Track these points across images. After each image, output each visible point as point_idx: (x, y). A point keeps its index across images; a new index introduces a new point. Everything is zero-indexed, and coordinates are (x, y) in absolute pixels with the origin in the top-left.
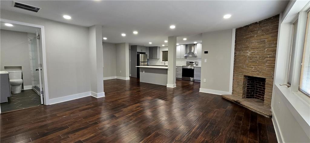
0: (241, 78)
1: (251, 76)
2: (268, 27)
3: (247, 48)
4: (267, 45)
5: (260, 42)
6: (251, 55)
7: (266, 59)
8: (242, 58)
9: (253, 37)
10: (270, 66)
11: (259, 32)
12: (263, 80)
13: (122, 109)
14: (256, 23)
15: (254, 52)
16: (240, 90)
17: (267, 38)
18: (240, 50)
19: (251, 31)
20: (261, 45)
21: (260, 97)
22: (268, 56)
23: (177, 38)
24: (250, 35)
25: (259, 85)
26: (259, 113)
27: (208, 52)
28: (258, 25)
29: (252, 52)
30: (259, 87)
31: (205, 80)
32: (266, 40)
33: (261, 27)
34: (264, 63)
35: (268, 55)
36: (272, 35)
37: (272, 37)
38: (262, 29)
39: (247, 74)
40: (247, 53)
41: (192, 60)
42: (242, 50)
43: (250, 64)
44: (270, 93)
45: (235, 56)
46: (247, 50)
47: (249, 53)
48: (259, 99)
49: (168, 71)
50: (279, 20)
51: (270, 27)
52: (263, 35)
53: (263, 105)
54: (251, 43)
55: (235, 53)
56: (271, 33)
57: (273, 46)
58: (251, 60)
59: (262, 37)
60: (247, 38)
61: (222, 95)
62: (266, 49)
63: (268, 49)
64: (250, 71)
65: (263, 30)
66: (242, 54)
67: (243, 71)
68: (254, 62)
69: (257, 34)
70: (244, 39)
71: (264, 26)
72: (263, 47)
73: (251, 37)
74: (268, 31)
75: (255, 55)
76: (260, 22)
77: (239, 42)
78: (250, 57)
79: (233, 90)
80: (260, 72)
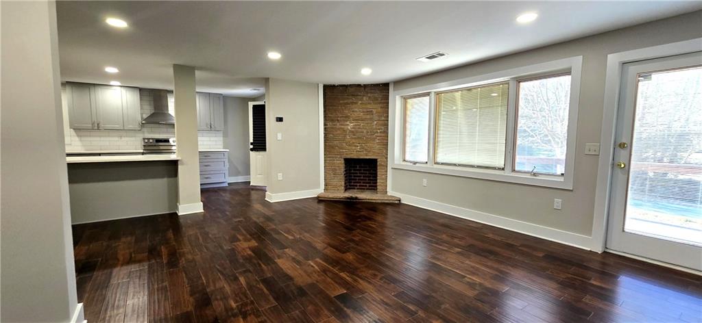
0: (341, 163)
2: (376, 95)
3: (346, 117)
4: (376, 118)
5: (365, 112)
6: (353, 128)
7: (376, 134)
8: (339, 132)
9: (356, 103)
10: (382, 144)
11: (365, 98)
12: (375, 161)
14: (359, 85)
15: (358, 125)
16: (340, 181)
17: (376, 108)
18: (332, 121)
19: (353, 95)
20: (368, 117)
22: (379, 131)
24: (351, 101)
27: (275, 120)
28: (363, 89)
29: (356, 125)
30: (353, 173)
32: (374, 111)
33: (367, 93)
34: (374, 139)
35: (378, 129)
36: (381, 105)
37: (381, 107)
38: (369, 95)
39: (349, 157)
40: (348, 125)
42: (338, 120)
43: (354, 141)
45: (325, 129)
46: (347, 121)
47: (350, 126)
50: (388, 90)
51: (378, 95)
52: (370, 104)
53: (376, 191)
54: (353, 112)
55: (325, 125)
56: (380, 103)
57: (383, 118)
58: (354, 135)
59: (369, 106)
60: (347, 104)
61: (318, 197)
62: (375, 123)
63: (377, 123)
64: (354, 151)
65: (369, 97)
66: (338, 125)
67: (343, 152)
68: (359, 138)
69: (361, 100)
70: (341, 104)
71: (371, 93)
72: (371, 119)
73: (352, 103)
74: (377, 100)
75: (359, 128)
76: (365, 86)
77: (331, 108)
78: (353, 132)
79: (326, 185)
80: (369, 152)
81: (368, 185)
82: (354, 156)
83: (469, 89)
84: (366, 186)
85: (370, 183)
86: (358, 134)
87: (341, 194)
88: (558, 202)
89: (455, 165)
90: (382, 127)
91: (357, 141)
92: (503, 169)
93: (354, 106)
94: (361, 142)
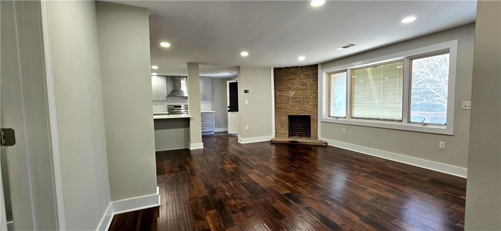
0: (286, 119)
3: (289, 89)
4: (309, 88)
5: (302, 84)
6: (294, 95)
7: (309, 99)
8: (285, 98)
9: (296, 79)
11: (301, 75)
12: (309, 117)
14: (297, 67)
16: (285, 130)
17: (309, 82)
18: (280, 91)
19: (293, 74)
20: (304, 87)
22: (311, 97)
24: (292, 77)
27: (244, 92)
28: (300, 69)
29: (296, 93)
30: (294, 125)
31: (247, 127)
32: (308, 83)
33: (303, 71)
34: (308, 102)
35: (311, 95)
36: (313, 79)
37: (313, 81)
38: (304, 73)
39: (291, 114)
40: (290, 93)
42: (283, 91)
43: (294, 104)
44: (315, 127)
45: (275, 96)
46: (289, 91)
47: (292, 94)
49: (191, 121)
50: (318, 69)
51: (310, 72)
52: (305, 79)
54: (293, 84)
55: (275, 94)
56: (312, 78)
57: (314, 88)
58: (294, 100)
60: (289, 79)
61: (271, 141)
62: (309, 91)
64: (294, 111)
66: (284, 94)
67: (287, 111)
68: (297, 102)
69: (299, 76)
70: (285, 80)
71: (306, 71)
72: (306, 89)
73: (293, 79)
74: (310, 76)
75: (298, 95)
76: (302, 67)
77: (279, 82)
78: (293, 98)
79: (276, 133)
80: (305, 110)
81: (304, 133)
82: (295, 114)
83: (375, 66)
84: (303, 134)
85: (306, 132)
86: (297, 99)
87: (286, 139)
88: (442, 144)
89: (366, 119)
90: (314, 94)
91: (297, 104)
92: (401, 121)
93: (294, 81)
94: (299, 104)
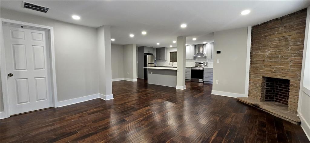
0: (259, 80)
1: (272, 77)
2: (292, 23)
3: (266, 46)
4: (291, 43)
5: (282, 40)
6: (270, 54)
7: (290, 58)
8: (260, 57)
9: (273, 34)
10: (296, 66)
11: (280, 29)
12: (287, 82)
13: (132, 113)
14: (277, 19)
15: (275, 51)
16: (258, 93)
17: (292, 35)
18: (257, 50)
19: (271, 29)
20: (284, 44)
21: (282, 100)
22: (293, 55)
23: (187, 38)
24: (269, 33)
25: (280, 87)
26: (284, 119)
27: (221, 52)
28: (280, 21)
29: (273, 51)
31: (217, 82)
32: (290, 38)
33: (283, 23)
34: (288, 63)
35: (293, 53)
36: (297, 31)
37: (297, 33)
38: (285, 25)
39: (266, 76)
40: (266, 52)
41: (201, 60)
42: (260, 49)
43: (270, 64)
44: (296, 97)
45: (251, 56)
46: (266, 49)
47: (268, 52)
48: (280, 102)
49: (177, 72)
50: (306, 15)
51: (294, 22)
52: (285, 32)
53: (287, 109)
54: (271, 41)
55: (251, 53)
56: (297, 29)
57: (299, 43)
58: (271, 59)
59: (284, 34)
60: (266, 36)
61: (237, 98)
62: (290, 48)
63: (292, 48)
64: (270, 72)
65: (285, 27)
66: (260, 53)
67: (262, 72)
68: (274, 62)
70: (262, 37)
71: (287, 22)
72: (286, 45)
73: (270, 35)
74: (293, 27)
75: (275, 54)
76: (282, 18)
77: (256, 41)
78: (270, 57)
79: (249, 93)
80: (282, 73)
82: (270, 76)
86: (274, 59)
93: (270, 37)
94: (276, 65)
